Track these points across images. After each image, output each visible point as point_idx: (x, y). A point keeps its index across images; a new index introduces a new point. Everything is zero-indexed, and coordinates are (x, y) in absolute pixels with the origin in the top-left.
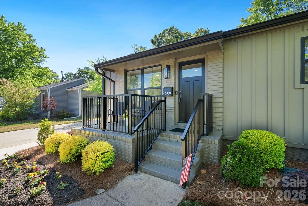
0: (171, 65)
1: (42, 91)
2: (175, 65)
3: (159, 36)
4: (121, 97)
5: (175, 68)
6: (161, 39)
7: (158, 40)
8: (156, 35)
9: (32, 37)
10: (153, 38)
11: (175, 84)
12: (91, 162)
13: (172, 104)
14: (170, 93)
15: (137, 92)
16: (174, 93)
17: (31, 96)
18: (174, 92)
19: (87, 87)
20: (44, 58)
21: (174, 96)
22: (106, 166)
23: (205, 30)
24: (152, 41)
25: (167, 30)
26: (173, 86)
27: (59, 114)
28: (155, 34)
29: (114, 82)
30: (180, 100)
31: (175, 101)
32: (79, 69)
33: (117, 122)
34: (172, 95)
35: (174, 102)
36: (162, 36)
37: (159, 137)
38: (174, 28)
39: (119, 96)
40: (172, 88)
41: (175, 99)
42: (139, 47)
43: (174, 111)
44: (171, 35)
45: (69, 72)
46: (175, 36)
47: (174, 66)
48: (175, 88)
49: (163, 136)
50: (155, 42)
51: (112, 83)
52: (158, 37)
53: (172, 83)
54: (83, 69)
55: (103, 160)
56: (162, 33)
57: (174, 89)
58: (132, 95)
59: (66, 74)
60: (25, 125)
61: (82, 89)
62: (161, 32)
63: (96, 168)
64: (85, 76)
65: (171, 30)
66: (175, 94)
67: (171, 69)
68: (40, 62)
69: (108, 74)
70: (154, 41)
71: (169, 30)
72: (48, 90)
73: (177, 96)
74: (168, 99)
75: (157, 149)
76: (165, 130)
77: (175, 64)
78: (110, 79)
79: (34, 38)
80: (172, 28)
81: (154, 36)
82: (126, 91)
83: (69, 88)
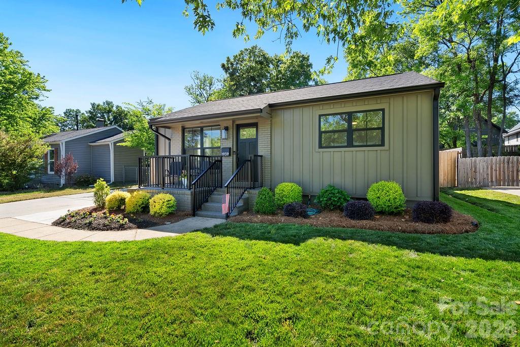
0: (229, 126)
1: (52, 145)
2: (233, 127)
3: (235, 59)
4: (177, 158)
5: (233, 129)
6: (237, 63)
7: (232, 64)
8: (228, 58)
9: (22, 56)
10: (225, 63)
11: (233, 145)
12: (158, 207)
13: (228, 163)
14: (228, 154)
15: (197, 152)
16: (231, 154)
17: (36, 154)
18: (232, 152)
19: (123, 141)
20: (42, 92)
21: (232, 156)
22: (170, 210)
23: (303, 55)
24: (223, 66)
25: (246, 50)
26: (231, 146)
27: (80, 179)
28: (227, 56)
29: (169, 139)
30: (238, 159)
31: (233, 161)
32: (93, 105)
33: (174, 183)
34: (230, 155)
35: (231, 162)
36: (239, 59)
37: (215, 193)
38: (258, 48)
39: (176, 156)
40: (230, 148)
41: (233, 159)
42: (201, 76)
43: (232, 170)
44: (252, 59)
45: (72, 109)
46: (259, 61)
47: (231, 128)
48: (233, 149)
49: (219, 192)
50: (228, 67)
51: (167, 141)
52: (232, 60)
53: (229, 144)
54: (102, 104)
55: (168, 206)
56: (239, 55)
57: (231, 150)
58: (190, 156)
59: (67, 112)
60: (36, 194)
61: (115, 143)
62: (237, 53)
63: (163, 211)
64: (105, 118)
65: (252, 51)
66: (233, 154)
67: (229, 130)
68: (37, 98)
69: (162, 131)
70: (226, 66)
71: (249, 50)
72: (61, 144)
73: (235, 156)
74: (224, 159)
75: (212, 202)
76: (221, 187)
77: (233, 125)
78: (164, 136)
79: (25, 59)
80: (254, 48)
81: (226, 59)
82: (184, 151)
83: (94, 142)
